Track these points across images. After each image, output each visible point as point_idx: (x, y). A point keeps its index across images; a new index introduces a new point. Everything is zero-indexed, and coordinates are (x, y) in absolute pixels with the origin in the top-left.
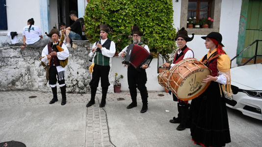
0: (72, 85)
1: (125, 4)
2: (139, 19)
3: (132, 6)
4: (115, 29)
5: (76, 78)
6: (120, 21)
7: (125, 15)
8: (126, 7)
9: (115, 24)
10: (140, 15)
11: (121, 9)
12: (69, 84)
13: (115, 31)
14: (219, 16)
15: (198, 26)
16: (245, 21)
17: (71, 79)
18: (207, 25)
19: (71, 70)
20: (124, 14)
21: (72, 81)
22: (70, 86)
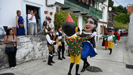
16: (83, 25)
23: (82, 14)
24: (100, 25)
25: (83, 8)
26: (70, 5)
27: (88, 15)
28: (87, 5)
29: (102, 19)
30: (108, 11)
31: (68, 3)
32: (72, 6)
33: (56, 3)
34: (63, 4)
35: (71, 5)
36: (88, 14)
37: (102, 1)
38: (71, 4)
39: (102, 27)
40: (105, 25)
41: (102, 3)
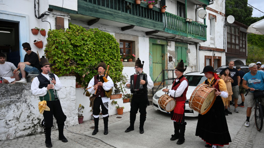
0: (33, 125)
1: (86, 41)
2: (99, 53)
3: (92, 42)
4: (79, 62)
5: (37, 116)
6: (84, 55)
7: (88, 51)
8: (88, 43)
9: (80, 58)
10: (99, 51)
11: (84, 44)
12: (29, 125)
13: (80, 64)
14: (138, 53)
15: (126, 60)
16: (152, 57)
17: (31, 118)
18: (131, 59)
19: (31, 108)
20: (87, 49)
21: (32, 120)
22: (30, 127)
23: (148, 33)
24: (205, 56)
25: (141, 18)
26: (97, 11)
27: (159, 34)
28: (156, 12)
29: (204, 41)
30: (227, 24)
31: (91, 7)
32: (106, 13)
33: (51, 8)
34: (76, 9)
35: (101, 13)
36: (158, 31)
37: (204, 3)
38: (100, 10)
39: (210, 60)
40: (217, 54)
41: (205, 6)
